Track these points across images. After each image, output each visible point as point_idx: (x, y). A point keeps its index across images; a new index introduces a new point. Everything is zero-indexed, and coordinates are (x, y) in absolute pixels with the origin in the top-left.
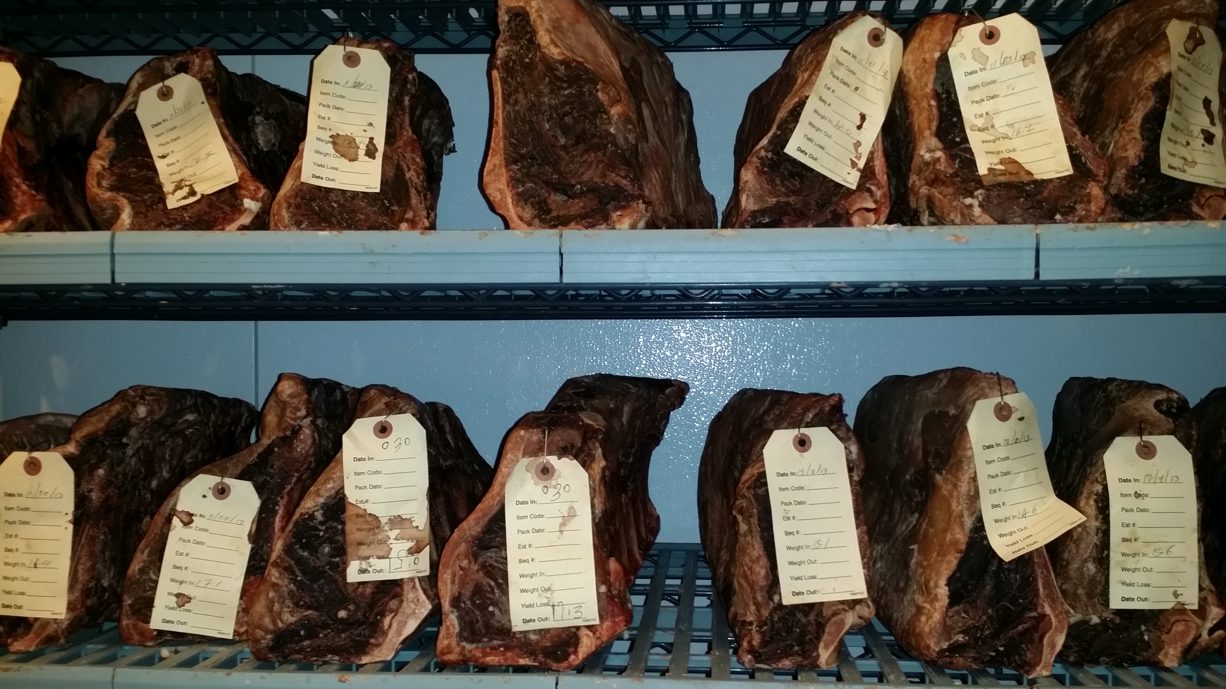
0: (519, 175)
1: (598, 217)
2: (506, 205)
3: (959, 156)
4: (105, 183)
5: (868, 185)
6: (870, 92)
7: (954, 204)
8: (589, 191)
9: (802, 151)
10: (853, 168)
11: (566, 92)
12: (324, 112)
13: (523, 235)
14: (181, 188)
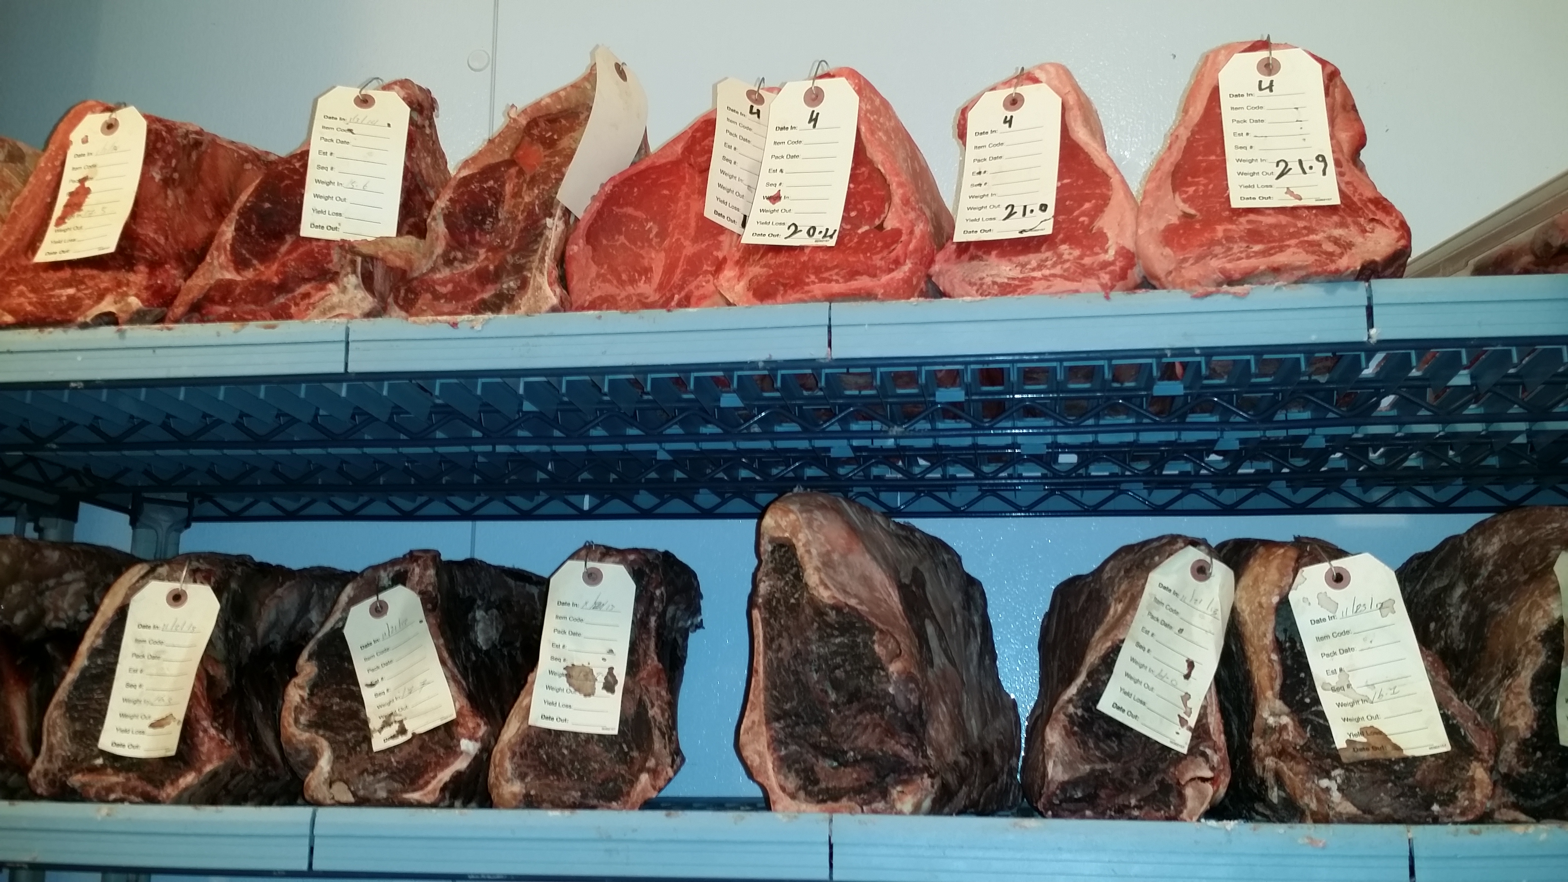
0: (782, 736)
1: (875, 792)
2: (766, 772)
3: (1311, 722)
4: (303, 719)
5: (1201, 748)
6: (1197, 634)
7: (1308, 785)
8: (863, 759)
9: (1119, 708)
10: (1182, 725)
11: (837, 641)
12: (559, 639)
13: (785, 820)
14: (390, 725)
